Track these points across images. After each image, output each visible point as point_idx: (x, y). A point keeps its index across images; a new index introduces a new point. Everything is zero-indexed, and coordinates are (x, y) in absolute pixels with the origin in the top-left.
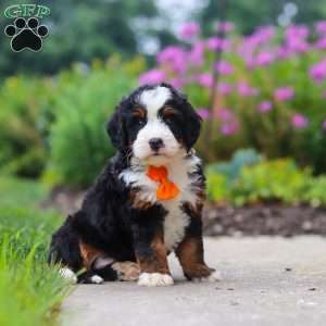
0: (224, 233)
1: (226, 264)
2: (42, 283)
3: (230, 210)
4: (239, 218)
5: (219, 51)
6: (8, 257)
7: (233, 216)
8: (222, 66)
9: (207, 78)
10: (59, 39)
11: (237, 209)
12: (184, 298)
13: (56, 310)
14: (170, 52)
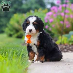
0: (67, 51)
1: (68, 58)
2: (23, 62)
3: (68, 46)
4: (70, 48)
5: (66, 7)
6: (15, 56)
7: (69, 47)
8: (66, 11)
9: (63, 14)
10: (27, 5)
11: (70, 46)
12: (57, 66)
13: (27, 69)
14: (54, 7)
